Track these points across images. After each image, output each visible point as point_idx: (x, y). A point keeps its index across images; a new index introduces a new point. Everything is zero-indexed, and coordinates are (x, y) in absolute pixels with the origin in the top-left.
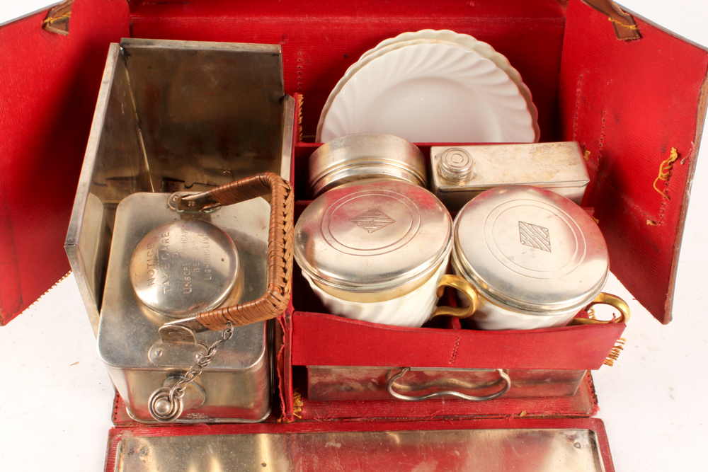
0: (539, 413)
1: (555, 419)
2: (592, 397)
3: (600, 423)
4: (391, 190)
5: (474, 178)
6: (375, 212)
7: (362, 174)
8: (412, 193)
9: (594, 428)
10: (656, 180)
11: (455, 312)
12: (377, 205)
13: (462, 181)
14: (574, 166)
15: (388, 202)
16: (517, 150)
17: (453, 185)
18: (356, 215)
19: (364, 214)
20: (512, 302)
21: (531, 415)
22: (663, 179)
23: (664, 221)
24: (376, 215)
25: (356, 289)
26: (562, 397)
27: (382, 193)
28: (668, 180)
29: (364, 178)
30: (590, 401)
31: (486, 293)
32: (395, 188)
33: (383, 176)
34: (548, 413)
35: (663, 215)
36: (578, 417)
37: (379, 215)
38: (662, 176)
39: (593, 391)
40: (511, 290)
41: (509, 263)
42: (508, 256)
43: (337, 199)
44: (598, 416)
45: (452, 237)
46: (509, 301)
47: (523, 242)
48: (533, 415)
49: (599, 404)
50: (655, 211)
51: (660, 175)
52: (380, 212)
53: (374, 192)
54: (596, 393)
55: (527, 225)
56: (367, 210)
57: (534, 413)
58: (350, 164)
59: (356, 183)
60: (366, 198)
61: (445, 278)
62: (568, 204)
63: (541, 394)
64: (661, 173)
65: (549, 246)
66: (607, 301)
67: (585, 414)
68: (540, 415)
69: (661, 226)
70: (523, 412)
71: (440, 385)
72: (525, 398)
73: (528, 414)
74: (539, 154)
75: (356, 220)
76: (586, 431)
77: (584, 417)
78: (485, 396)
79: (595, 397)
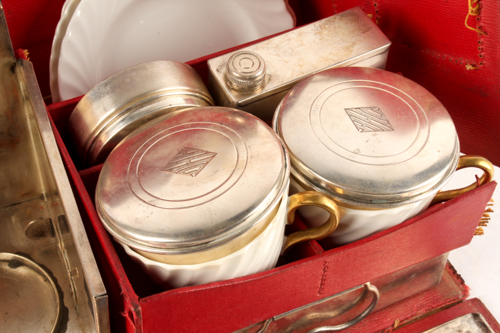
0: (412, 316)
1: (432, 316)
2: (455, 278)
3: (476, 301)
4: (191, 121)
5: (270, 80)
6: (186, 151)
7: (147, 115)
8: (216, 116)
9: (475, 310)
10: (467, 17)
11: (313, 234)
12: (185, 143)
13: (258, 87)
14: (368, 32)
15: (196, 136)
16: (300, 35)
17: (251, 95)
18: (167, 162)
19: (175, 158)
20: (380, 199)
21: (405, 321)
22: (474, 14)
23: (486, 60)
24: (190, 154)
25: (208, 245)
26: (427, 290)
27: (183, 127)
28: (479, 14)
29: (150, 119)
30: (456, 283)
31: (347, 199)
32: (195, 118)
33: (170, 110)
34: (422, 312)
35: (482, 54)
36: (453, 305)
37: (193, 153)
38: (472, 11)
39: (455, 272)
40: (374, 186)
41: (358, 158)
42: (352, 150)
43: (134, 152)
44: (472, 295)
45: (286, 150)
46: (375, 199)
47: (361, 130)
48: (408, 321)
49: (466, 283)
50: (472, 53)
51: (470, 11)
52: (193, 149)
53: (173, 130)
54: (458, 273)
55: (355, 110)
56: (176, 152)
57: (407, 319)
58: (124, 110)
59: (144, 128)
60: (166, 139)
61: (295, 199)
62: (383, 74)
63: (406, 295)
64: (470, 8)
65: (388, 125)
66: (468, 164)
67: (458, 298)
68: (414, 318)
69: (484, 67)
70: (396, 322)
71: (303, 325)
72: (392, 306)
73: (401, 321)
74: (326, 32)
75: (169, 167)
76: (469, 316)
77: (458, 303)
78: (353, 320)
79: (459, 276)
